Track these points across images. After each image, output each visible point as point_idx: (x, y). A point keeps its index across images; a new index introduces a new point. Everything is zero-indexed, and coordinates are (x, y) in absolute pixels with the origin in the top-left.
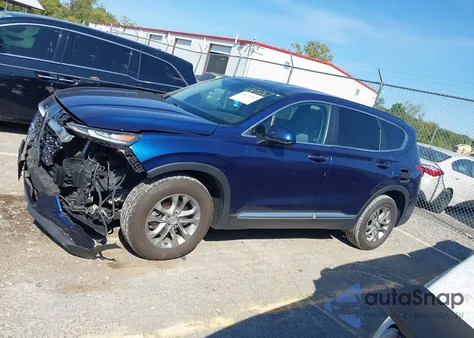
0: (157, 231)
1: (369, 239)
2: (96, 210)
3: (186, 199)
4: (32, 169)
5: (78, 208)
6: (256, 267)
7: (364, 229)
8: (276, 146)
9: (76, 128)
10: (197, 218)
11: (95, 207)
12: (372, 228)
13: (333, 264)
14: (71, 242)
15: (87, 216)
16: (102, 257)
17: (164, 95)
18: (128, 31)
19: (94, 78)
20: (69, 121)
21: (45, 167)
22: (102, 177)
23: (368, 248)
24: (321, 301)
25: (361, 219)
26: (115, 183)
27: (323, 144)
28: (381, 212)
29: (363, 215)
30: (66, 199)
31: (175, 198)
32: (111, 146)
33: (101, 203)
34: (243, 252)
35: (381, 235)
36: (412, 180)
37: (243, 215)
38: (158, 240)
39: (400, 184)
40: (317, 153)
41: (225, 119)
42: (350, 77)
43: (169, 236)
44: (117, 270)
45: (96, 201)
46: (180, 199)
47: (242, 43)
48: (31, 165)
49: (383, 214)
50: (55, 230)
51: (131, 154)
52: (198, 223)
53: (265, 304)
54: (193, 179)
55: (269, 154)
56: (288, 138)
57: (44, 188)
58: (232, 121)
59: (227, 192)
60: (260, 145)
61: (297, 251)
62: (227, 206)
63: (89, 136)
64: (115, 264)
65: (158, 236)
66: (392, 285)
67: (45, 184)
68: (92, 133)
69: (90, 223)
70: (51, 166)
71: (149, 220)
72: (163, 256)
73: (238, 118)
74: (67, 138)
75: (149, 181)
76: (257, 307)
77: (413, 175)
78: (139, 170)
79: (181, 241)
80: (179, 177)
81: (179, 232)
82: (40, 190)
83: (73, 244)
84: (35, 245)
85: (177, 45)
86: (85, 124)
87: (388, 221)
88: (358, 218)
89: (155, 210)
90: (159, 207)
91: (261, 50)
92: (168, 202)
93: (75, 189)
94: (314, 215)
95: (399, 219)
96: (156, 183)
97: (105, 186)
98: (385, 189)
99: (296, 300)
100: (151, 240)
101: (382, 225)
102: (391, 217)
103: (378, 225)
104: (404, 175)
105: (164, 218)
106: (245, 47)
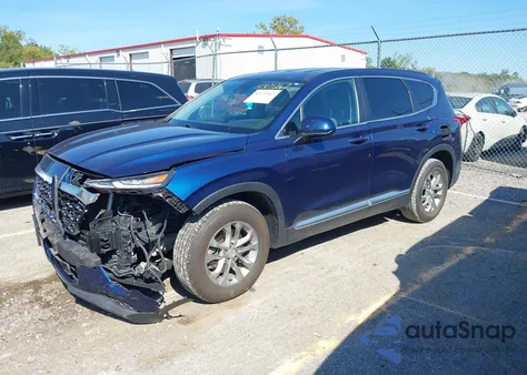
0: (218, 270)
1: (427, 210)
2: (146, 267)
3: (238, 226)
4: (58, 244)
5: (123, 272)
6: (329, 275)
7: (420, 201)
8: (314, 140)
9: (96, 184)
10: (255, 242)
11: (143, 265)
12: (427, 197)
13: (403, 247)
14: (131, 312)
15: (136, 278)
16: (169, 317)
17: (166, 119)
18: (72, 61)
19: (75, 123)
20: (84, 178)
21: (72, 237)
22: (140, 230)
23: (428, 219)
24: (410, 290)
25: (415, 191)
26: (154, 232)
27: (359, 124)
28: (432, 177)
29: (416, 187)
30: (107, 266)
31: (228, 229)
32: (145, 193)
33: (148, 258)
34: (308, 264)
35: (437, 201)
36: (453, 135)
37: (300, 224)
38: (221, 279)
39: (444, 142)
40: (356, 134)
41: (250, 126)
42: (332, 45)
43: (232, 271)
44: (191, 326)
45: (141, 258)
46: (233, 228)
47: (205, 38)
48: (55, 240)
49: (434, 179)
50: (108, 304)
51: (170, 195)
52: (257, 248)
53: (359, 311)
54: (240, 202)
55: (309, 151)
56: (326, 127)
57: (82, 261)
58: (259, 127)
59: (278, 205)
60: (297, 144)
61: (361, 245)
62: (281, 219)
63: (116, 189)
64: (185, 320)
65: (221, 274)
66: (470, 250)
67: (81, 255)
68: (118, 185)
69: (141, 284)
70: (79, 235)
71: (207, 261)
72: (232, 294)
73: (264, 122)
74: (91, 198)
75: (195, 219)
76: (352, 318)
77: (453, 129)
78: (183, 210)
79: (245, 272)
80: (225, 205)
81: (240, 264)
82: (78, 265)
83: (135, 312)
84: (91, 326)
85: (133, 61)
86: (106, 177)
87: (441, 185)
88: (411, 192)
89: (211, 248)
90: (214, 243)
91: (228, 41)
92: (221, 236)
93: (114, 252)
94: (369, 202)
95: (450, 180)
96: (204, 218)
97: (146, 239)
98: (431, 152)
99: (387, 297)
100: (215, 282)
101: (436, 191)
102: (443, 180)
103: (432, 192)
104: (446, 131)
105: (222, 253)
106: (209, 43)
